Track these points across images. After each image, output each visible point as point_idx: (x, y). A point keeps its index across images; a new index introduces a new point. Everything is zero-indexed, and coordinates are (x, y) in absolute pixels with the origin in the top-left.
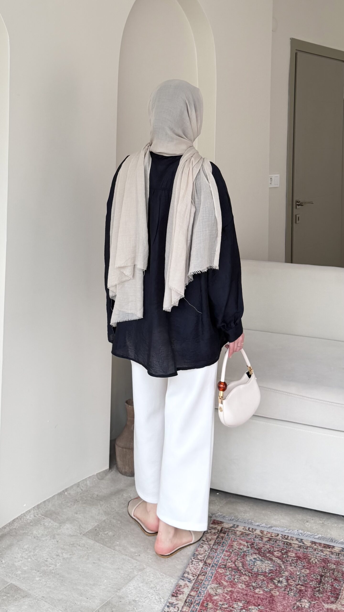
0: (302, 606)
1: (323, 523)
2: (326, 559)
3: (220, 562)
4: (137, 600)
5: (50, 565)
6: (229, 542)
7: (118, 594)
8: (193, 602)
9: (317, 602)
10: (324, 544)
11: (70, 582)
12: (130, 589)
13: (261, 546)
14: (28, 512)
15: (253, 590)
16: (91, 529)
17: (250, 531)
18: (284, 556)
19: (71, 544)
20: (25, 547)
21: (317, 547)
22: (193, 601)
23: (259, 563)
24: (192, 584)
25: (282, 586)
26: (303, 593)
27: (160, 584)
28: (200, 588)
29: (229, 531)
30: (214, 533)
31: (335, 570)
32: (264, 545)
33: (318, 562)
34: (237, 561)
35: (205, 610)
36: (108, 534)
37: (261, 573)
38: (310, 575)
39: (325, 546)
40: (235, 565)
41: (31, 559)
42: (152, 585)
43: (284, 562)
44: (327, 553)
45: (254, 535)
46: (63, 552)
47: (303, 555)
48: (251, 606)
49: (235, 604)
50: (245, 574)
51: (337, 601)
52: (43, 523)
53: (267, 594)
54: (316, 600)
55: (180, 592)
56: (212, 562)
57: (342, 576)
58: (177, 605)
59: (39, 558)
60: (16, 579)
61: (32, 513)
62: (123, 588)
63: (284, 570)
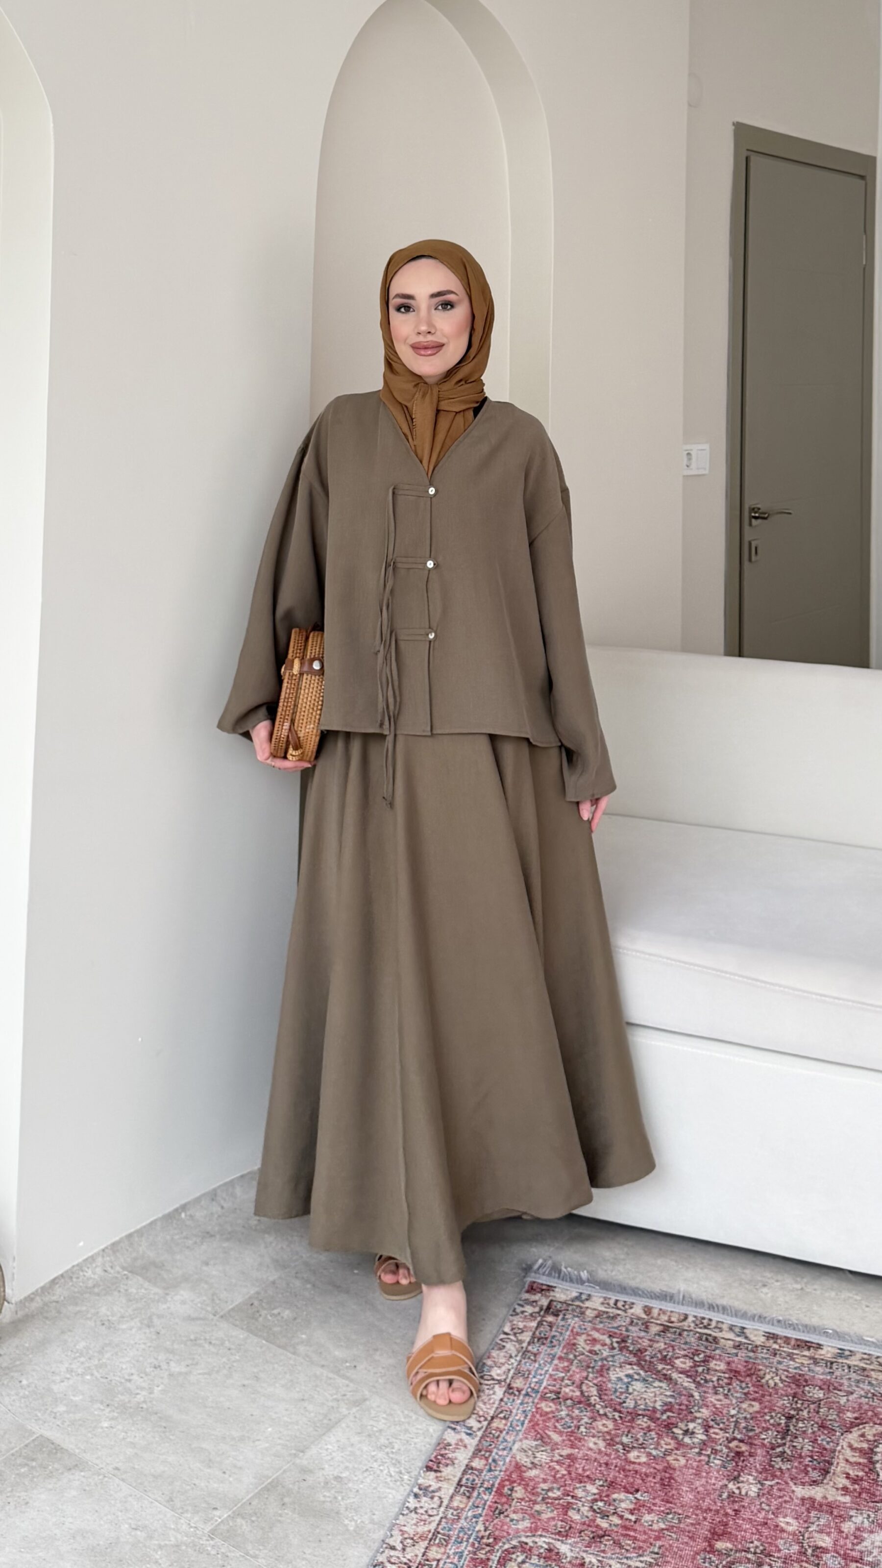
0: (740, 1493)
1: (802, 1289)
2: (800, 1375)
3: (544, 1384)
4: (346, 1477)
5: (138, 1391)
6: (567, 1337)
7: (298, 1461)
8: (477, 1484)
9: (777, 1481)
10: (797, 1340)
11: (183, 1432)
12: (330, 1451)
13: (644, 1344)
14: (90, 1260)
15: (623, 1453)
16: (240, 1304)
17: (618, 1309)
18: (700, 1369)
19: (191, 1340)
20: (77, 1347)
21: (780, 1347)
22: (477, 1481)
23: (638, 1386)
24: (475, 1441)
25: (693, 1443)
26: (743, 1461)
27: (401, 1437)
28: (495, 1450)
29: (568, 1310)
30: (531, 1315)
31: (822, 1403)
32: (652, 1343)
33: (782, 1383)
34: (586, 1382)
35: (506, 1503)
36: (282, 1315)
37: (644, 1413)
38: (761, 1417)
39: (799, 1343)
40: (582, 1392)
41: (92, 1375)
42: (383, 1441)
43: (699, 1382)
44: (804, 1362)
45: (628, 1320)
46: (171, 1360)
47: (745, 1366)
48: (619, 1493)
49: (580, 1487)
50: (605, 1415)
51: (825, 1478)
52: (125, 1288)
53: (657, 1464)
54: (776, 1476)
55: (445, 1459)
56: (525, 1384)
57: (840, 1417)
58: (437, 1491)
59: (112, 1374)
60: (53, 1423)
61: (99, 1264)
62: (312, 1446)
63: (698, 1403)
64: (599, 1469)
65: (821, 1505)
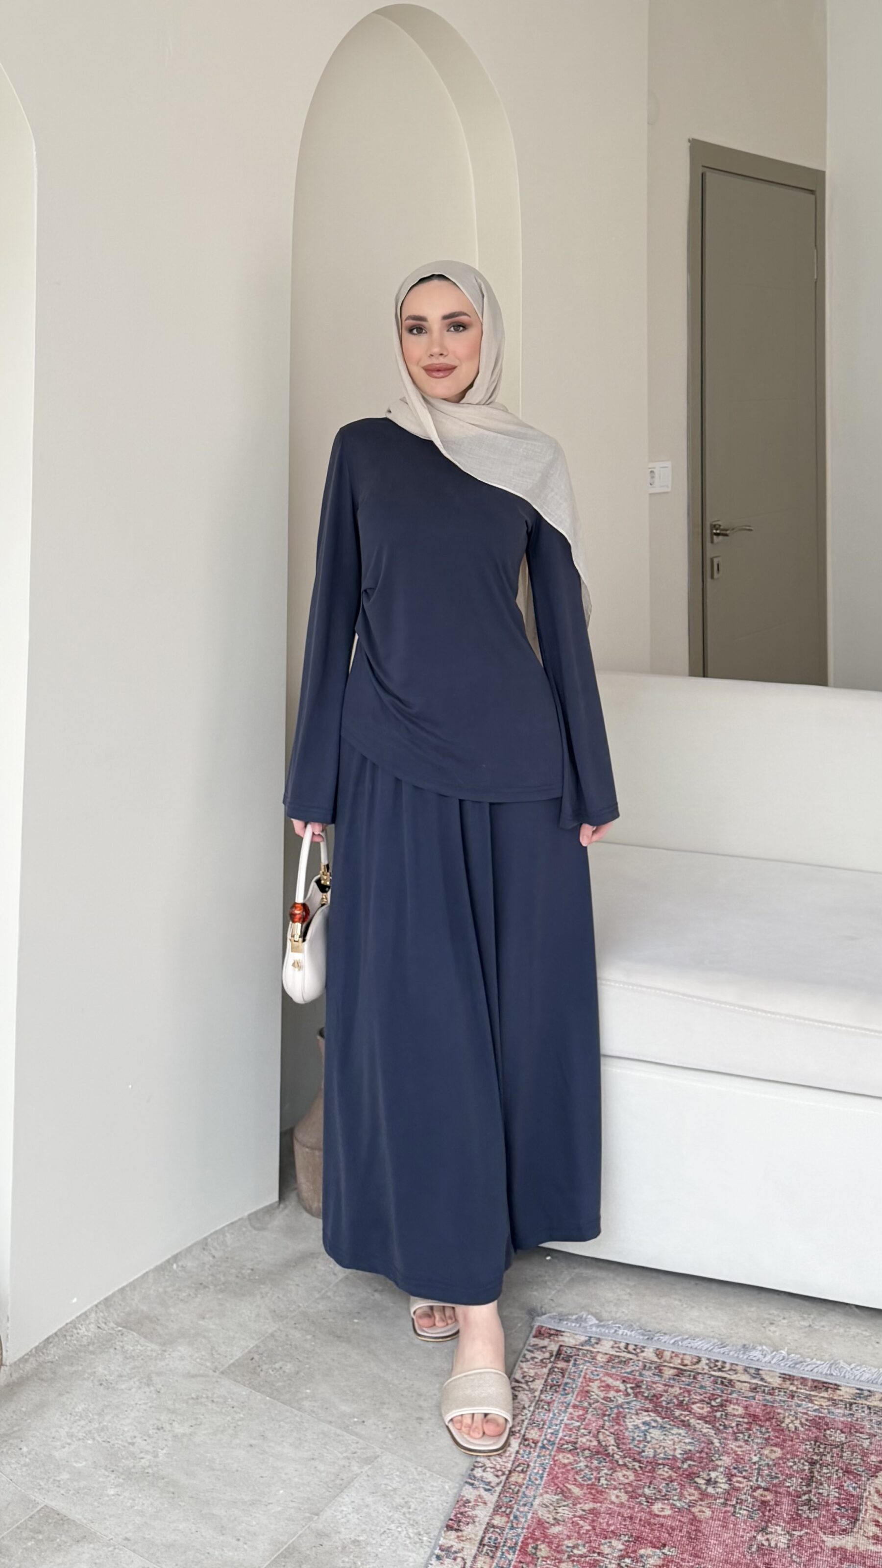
0: (770, 1545)
1: (810, 1326)
2: (820, 1418)
3: (560, 1435)
4: (364, 1541)
5: (142, 1455)
6: (579, 1384)
7: (313, 1525)
8: (499, 1543)
9: (806, 1531)
10: (814, 1381)
12: (344, 1513)
13: (659, 1389)
14: (84, 1317)
15: (648, 1506)
16: (240, 1358)
17: (629, 1352)
18: (718, 1414)
19: (192, 1398)
20: (77, 1410)
21: (797, 1388)
22: (499, 1540)
23: (656, 1433)
24: (495, 1498)
25: (718, 1493)
26: (770, 1511)
27: (417, 1496)
28: (516, 1506)
30: (542, 1361)
31: (845, 1446)
32: (667, 1387)
33: (802, 1427)
34: (603, 1431)
35: (531, 1562)
36: (283, 1369)
37: (665, 1462)
38: (784, 1463)
39: (816, 1384)
40: (599, 1442)
41: (94, 1439)
42: (398, 1500)
43: (718, 1429)
44: (824, 1404)
45: (641, 1363)
46: (174, 1421)
47: (763, 1410)
48: (645, 1548)
49: (606, 1543)
50: (625, 1465)
51: (854, 1526)
52: (121, 1344)
53: (682, 1516)
54: (804, 1525)
55: (465, 1517)
56: (540, 1436)
57: (863, 1460)
58: (460, 1552)
59: (114, 1438)
60: (58, 1492)
61: (92, 1321)
62: (326, 1509)
63: (719, 1450)
64: (624, 1523)
65: (853, 1556)
